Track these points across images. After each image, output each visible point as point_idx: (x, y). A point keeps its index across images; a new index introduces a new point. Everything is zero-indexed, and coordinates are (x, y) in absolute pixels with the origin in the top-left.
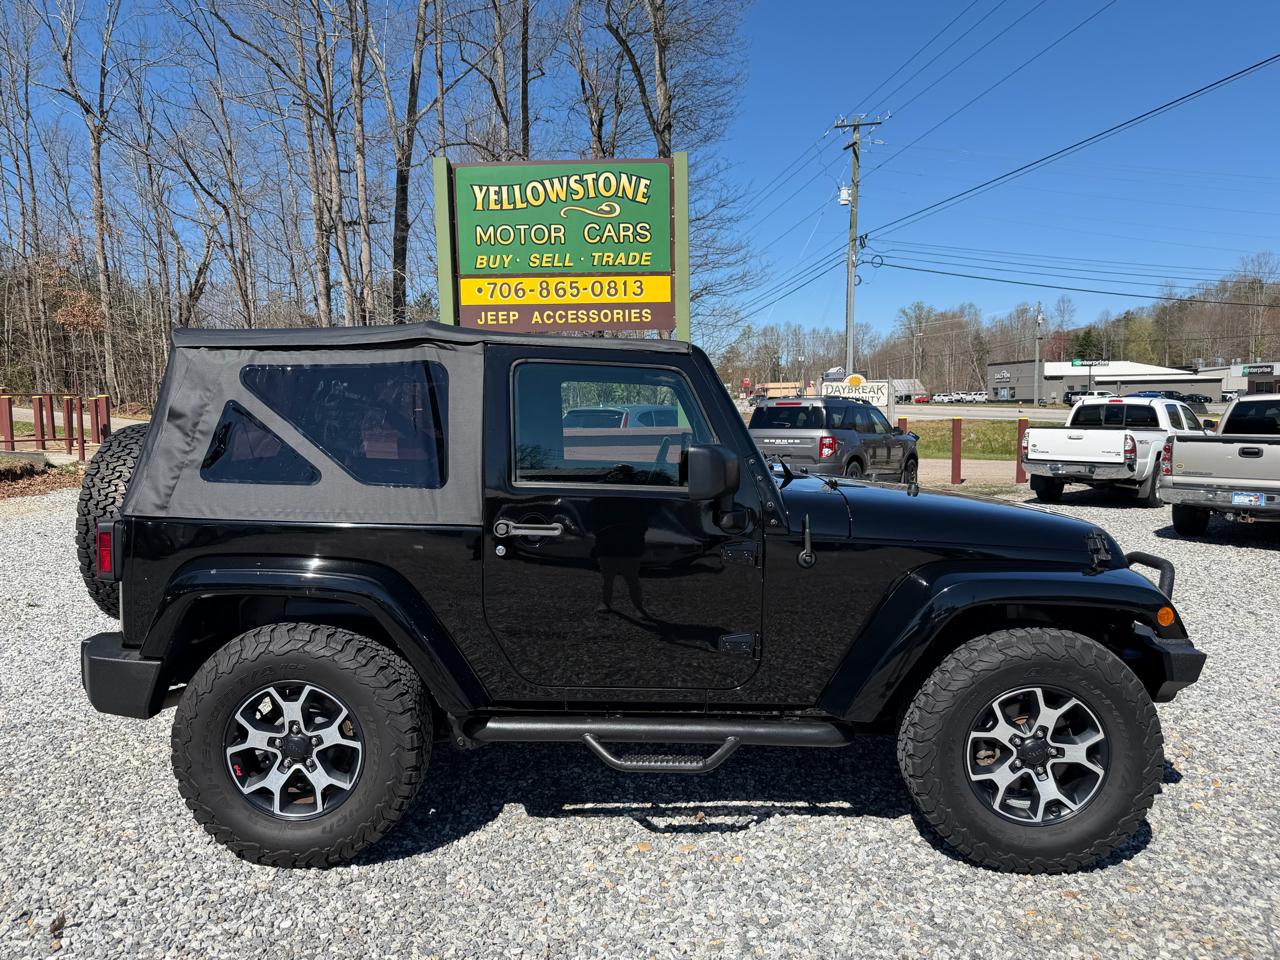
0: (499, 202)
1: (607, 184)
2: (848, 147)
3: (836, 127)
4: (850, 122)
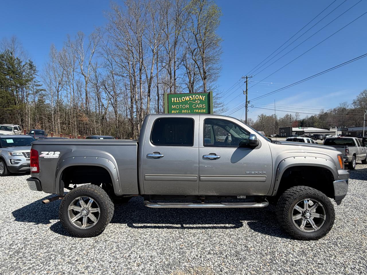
0: (176, 101)
1: (197, 97)
2: (245, 82)
3: (242, 78)
4: (245, 77)
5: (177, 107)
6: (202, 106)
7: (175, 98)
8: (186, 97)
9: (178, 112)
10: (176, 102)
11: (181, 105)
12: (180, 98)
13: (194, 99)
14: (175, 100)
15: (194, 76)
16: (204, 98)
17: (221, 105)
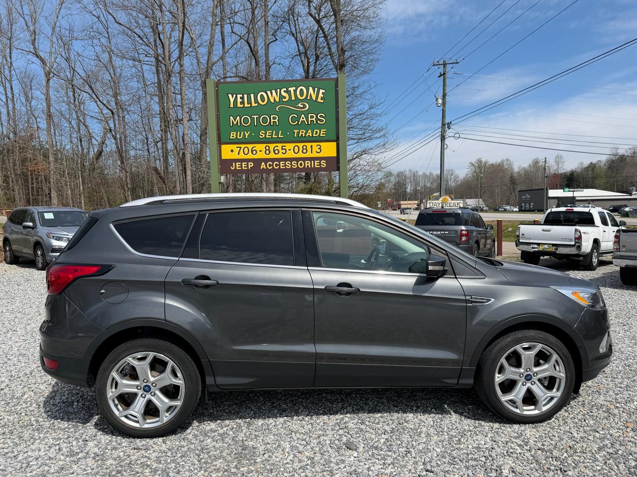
0: (243, 103)
1: (302, 92)
2: (441, 76)
3: (434, 65)
4: (441, 62)
5: (246, 121)
6: (317, 119)
7: (239, 96)
8: (269, 92)
9: (247, 135)
10: (242, 106)
11: (255, 117)
12: (252, 95)
13: (293, 98)
14: (239, 100)
15: (316, 62)
16: (321, 95)
17: (382, 133)
